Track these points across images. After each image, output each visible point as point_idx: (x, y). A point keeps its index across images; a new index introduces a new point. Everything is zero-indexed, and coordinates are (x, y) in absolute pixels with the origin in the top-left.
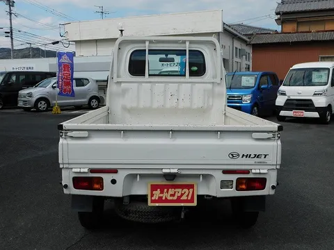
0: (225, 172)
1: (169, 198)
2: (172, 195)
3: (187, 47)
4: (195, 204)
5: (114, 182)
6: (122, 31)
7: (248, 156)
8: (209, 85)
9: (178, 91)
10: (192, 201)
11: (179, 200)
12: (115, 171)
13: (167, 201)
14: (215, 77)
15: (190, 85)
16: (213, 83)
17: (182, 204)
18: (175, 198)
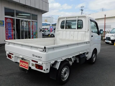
3: (77, 19)
4: (28, 69)
6: (105, 15)
8: (83, 32)
9: (73, 34)
11: (25, 67)
12: (13, 54)
13: (23, 66)
14: (86, 29)
15: (77, 32)
16: (85, 31)
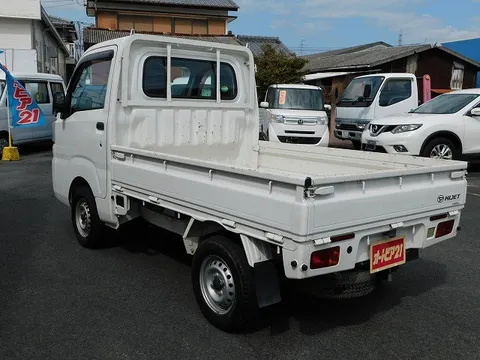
0: (433, 218)
1: (386, 259)
2: (388, 256)
3: (218, 58)
4: (404, 262)
5: (350, 250)
7: (448, 198)
9: (206, 120)
10: (401, 259)
16: (245, 109)
17: (396, 264)
18: (390, 258)
